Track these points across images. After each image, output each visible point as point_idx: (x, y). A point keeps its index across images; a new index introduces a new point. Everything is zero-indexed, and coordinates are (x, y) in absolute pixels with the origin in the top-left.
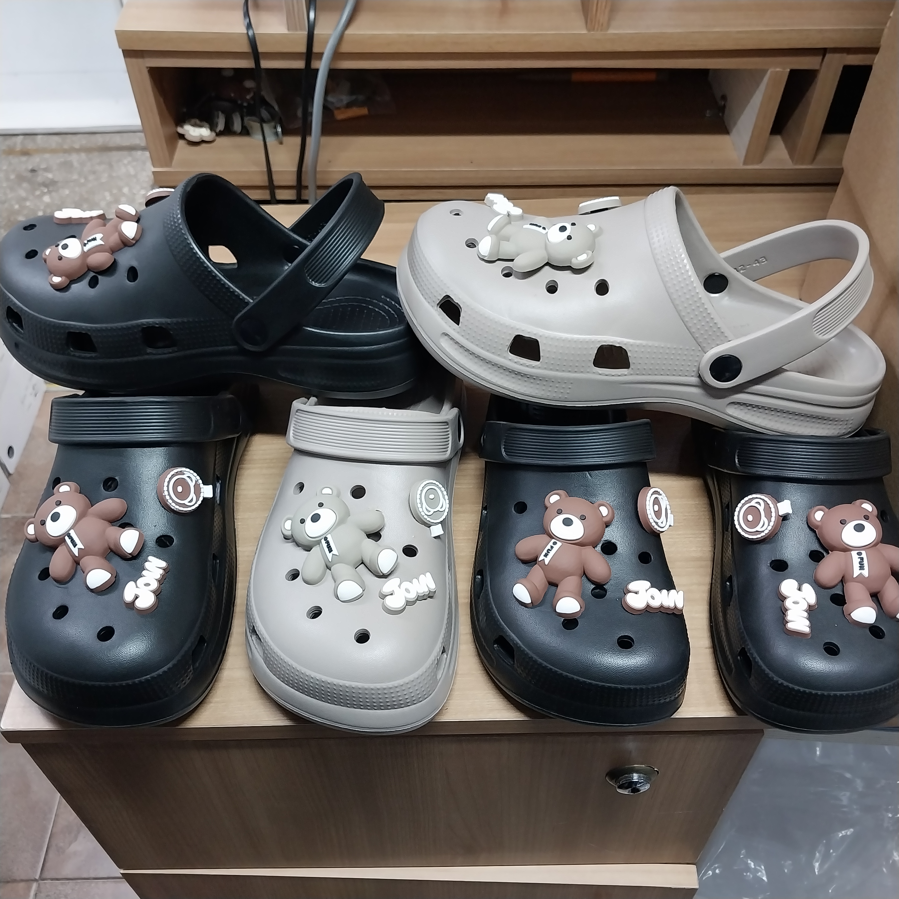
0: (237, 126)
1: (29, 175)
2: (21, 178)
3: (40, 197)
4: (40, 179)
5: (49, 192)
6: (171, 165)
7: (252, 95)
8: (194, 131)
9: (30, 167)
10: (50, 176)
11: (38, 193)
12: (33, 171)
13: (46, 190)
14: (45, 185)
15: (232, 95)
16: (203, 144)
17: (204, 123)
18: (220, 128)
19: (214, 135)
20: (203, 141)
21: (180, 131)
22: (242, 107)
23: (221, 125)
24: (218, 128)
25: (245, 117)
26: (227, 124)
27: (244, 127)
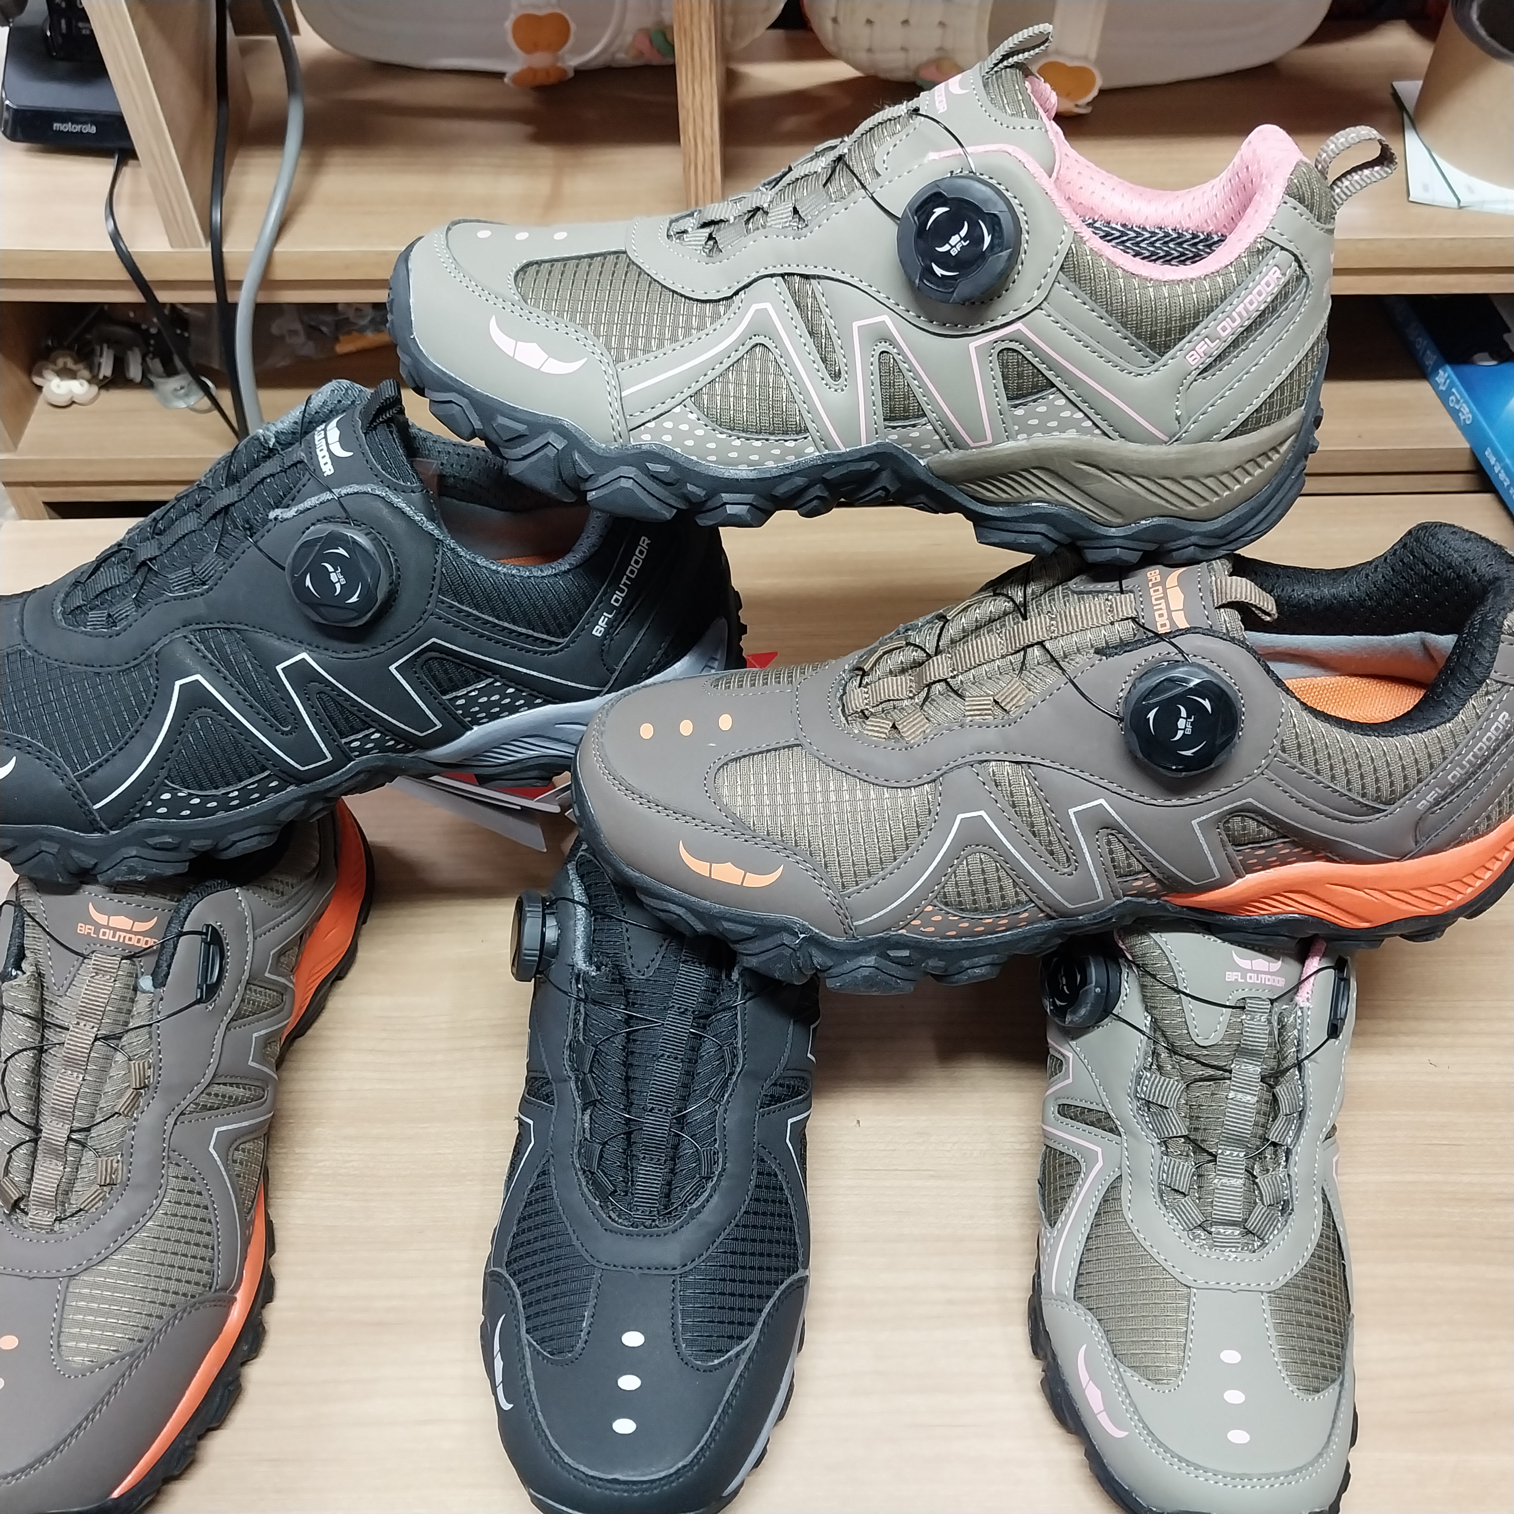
0: (135, 372)
6: (16, 447)
8: (58, 386)
15: (132, 315)
16: (74, 406)
17: (80, 366)
18: (105, 377)
19: (95, 389)
20: (73, 402)
21: (37, 380)
22: (146, 335)
23: (106, 370)
24: (101, 377)
25: (148, 359)
26: (120, 365)
27: (145, 375)
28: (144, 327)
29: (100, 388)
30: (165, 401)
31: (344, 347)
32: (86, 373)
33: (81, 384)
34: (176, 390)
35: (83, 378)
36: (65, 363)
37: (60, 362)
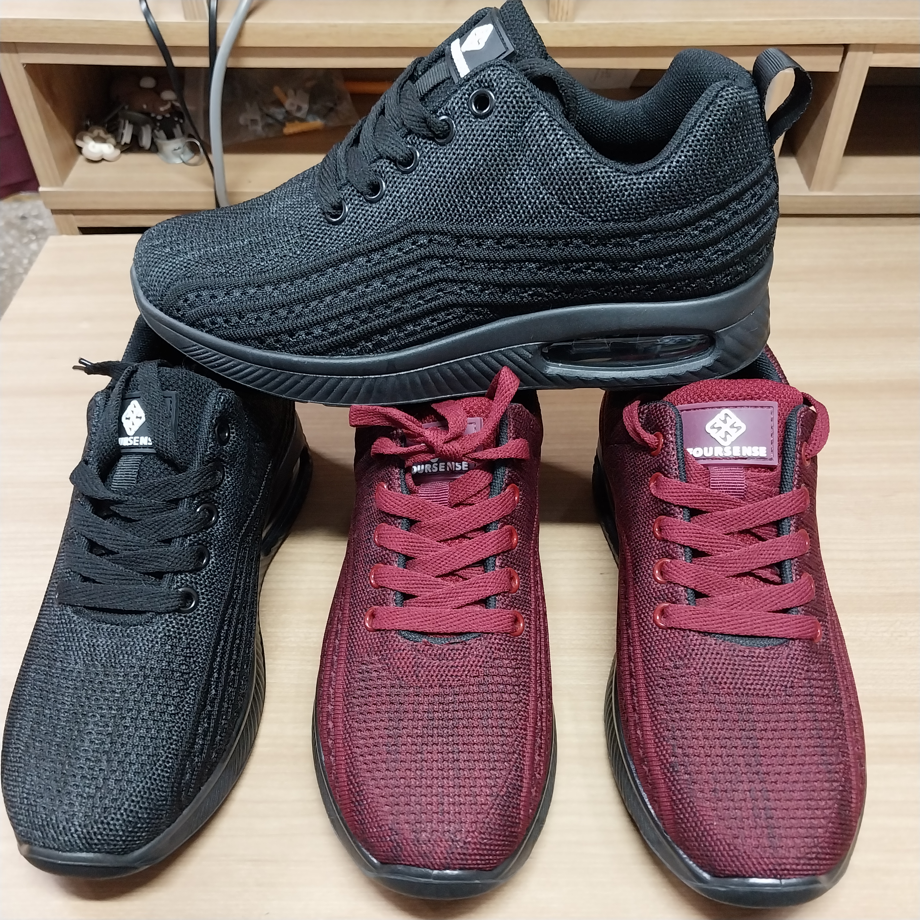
0: (146, 141)
1: (19, 222)
2: (10, 225)
3: (27, 244)
4: (29, 226)
5: (37, 239)
6: (63, 184)
7: (168, 106)
8: (94, 147)
9: (21, 214)
10: (40, 223)
11: (25, 240)
12: (23, 218)
13: (34, 237)
14: (34, 232)
15: (145, 106)
16: (104, 163)
17: (109, 136)
18: (125, 144)
19: (118, 152)
20: (103, 159)
21: (79, 143)
22: (154, 120)
23: (127, 138)
24: (123, 143)
25: (155, 131)
26: (136, 138)
27: (153, 143)
28: (153, 115)
29: (122, 152)
30: (167, 158)
31: (290, 129)
32: (113, 140)
33: (109, 147)
34: (175, 150)
35: (110, 143)
36: (99, 134)
37: (96, 132)
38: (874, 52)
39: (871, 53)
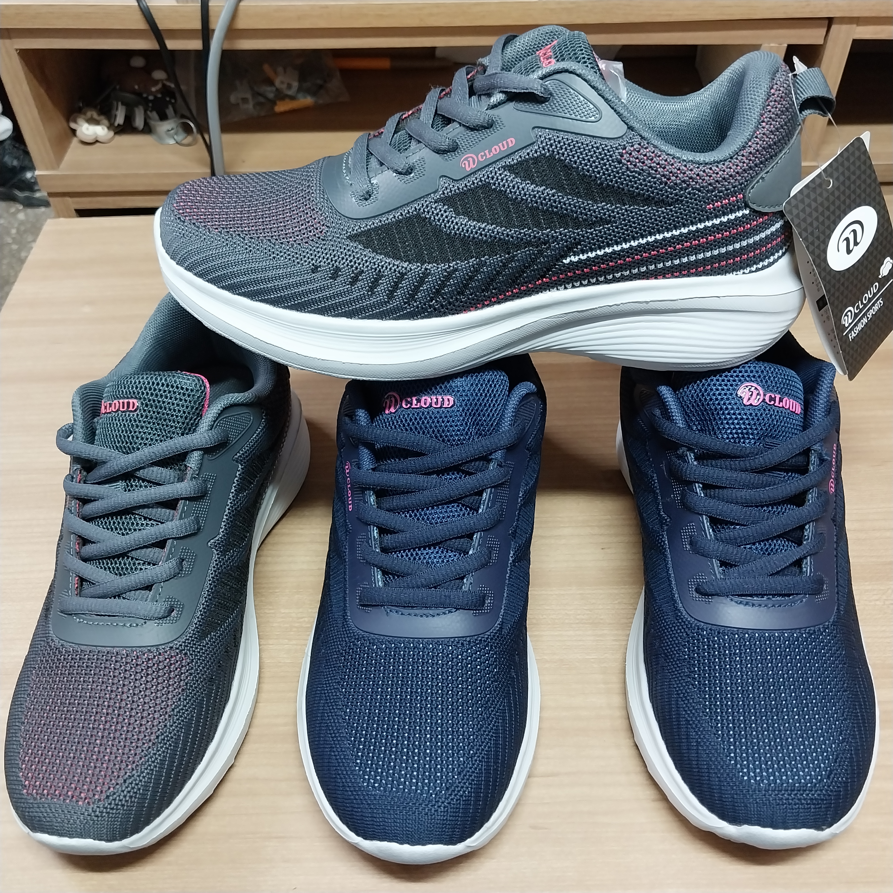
0: (139, 122)
6: (59, 167)
7: (159, 86)
8: (87, 129)
15: (136, 87)
16: (98, 144)
17: (102, 117)
18: (119, 125)
19: (112, 133)
20: (97, 141)
21: (73, 125)
22: (146, 100)
23: (120, 120)
24: (116, 124)
25: (149, 112)
26: (129, 119)
27: (146, 124)
28: (145, 95)
29: (115, 133)
30: (160, 139)
31: (281, 107)
32: (106, 122)
33: (103, 129)
34: (169, 131)
35: (103, 124)
36: (92, 115)
37: (89, 114)
38: (858, 25)
39: (854, 26)
